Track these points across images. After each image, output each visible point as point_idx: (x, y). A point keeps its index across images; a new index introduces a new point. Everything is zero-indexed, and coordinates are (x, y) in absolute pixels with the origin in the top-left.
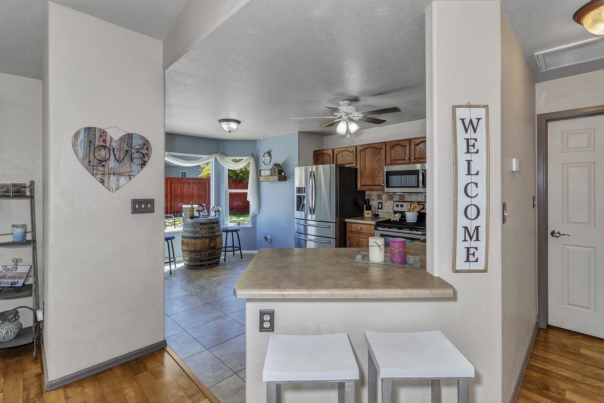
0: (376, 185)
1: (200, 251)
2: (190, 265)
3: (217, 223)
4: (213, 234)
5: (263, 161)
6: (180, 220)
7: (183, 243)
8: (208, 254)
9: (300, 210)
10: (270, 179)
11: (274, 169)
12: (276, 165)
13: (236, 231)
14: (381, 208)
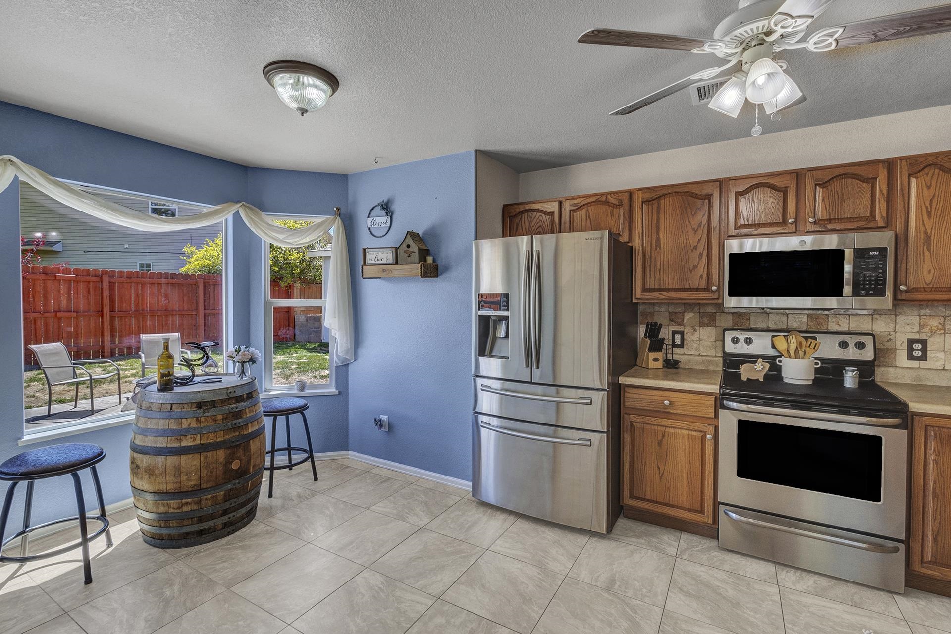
0: (691, 290)
1: (196, 491)
2: (161, 535)
3: (252, 397)
4: (237, 434)
5: (369, 229)
6: (136, 365)
7: (135, 468)
8: (225, 495)
9: (486, 354)
10: (396, 273)
11: (408, 246)
12: (412, 235)
13: (301, 410)
14: (682, 346)
